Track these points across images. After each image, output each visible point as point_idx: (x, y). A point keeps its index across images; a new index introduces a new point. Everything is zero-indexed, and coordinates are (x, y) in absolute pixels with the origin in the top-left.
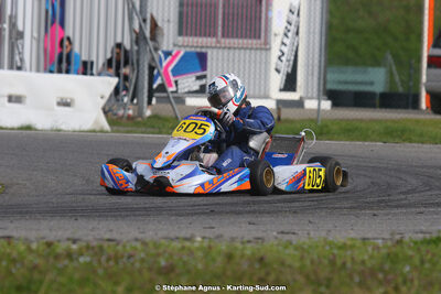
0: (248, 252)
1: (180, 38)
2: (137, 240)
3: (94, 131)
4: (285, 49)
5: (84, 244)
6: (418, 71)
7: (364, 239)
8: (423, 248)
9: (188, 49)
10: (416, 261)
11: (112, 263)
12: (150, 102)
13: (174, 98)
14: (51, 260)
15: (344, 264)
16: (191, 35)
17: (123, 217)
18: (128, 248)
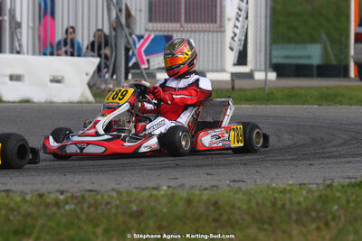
0: (205, 198)
1: (150, 25)
2: (114, 190)
3: (81, 103)
4: (237, 31)
5: (69, 195)
6: (347, 46)
7: (300, 185)
8: (349, 190)
9: (157, 33)
10: (343, 201)
11: (92, 209)
12: (126, 78)
13: (147, 73)
14: (42, 208)
15: (284, 205)
16: (159, 21)
17: (103, 172)
18: (106, 197)
